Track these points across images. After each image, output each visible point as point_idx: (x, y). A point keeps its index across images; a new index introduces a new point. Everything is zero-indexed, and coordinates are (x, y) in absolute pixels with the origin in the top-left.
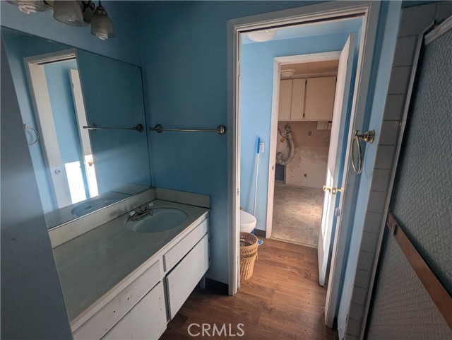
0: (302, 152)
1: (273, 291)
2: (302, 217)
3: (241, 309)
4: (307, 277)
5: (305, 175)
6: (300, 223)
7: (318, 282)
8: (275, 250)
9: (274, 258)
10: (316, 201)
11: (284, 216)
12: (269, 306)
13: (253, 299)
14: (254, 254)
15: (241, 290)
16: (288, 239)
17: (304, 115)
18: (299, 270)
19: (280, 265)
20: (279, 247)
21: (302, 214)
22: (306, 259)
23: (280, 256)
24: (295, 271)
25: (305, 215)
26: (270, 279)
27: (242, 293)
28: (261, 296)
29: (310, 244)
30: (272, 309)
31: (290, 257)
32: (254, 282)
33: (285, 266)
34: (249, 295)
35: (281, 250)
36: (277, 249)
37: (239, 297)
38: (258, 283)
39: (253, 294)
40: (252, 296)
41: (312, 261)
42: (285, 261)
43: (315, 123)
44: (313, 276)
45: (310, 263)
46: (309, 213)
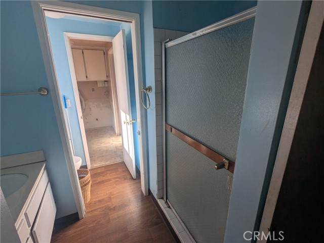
0: (91, 103)
1: (110, 198)
2: (106, 147)
3: (94, 221)
4: (125, 179)
5: (97, 119)
6: (107, 151)
7: (132, 178)
8: (98, 174)
9: (100, 179)
10: (110, 134)
11: (94, 151)
12: (112, 207)
13: (99, 210)
14: (90, 181)
15: (88, 211)
16: (103, 164)
17: (87, 77)
18: (119, 178)
19: (106, 181)
20: (100, 171)
21: (105, 145)
22: (120, 170)
23: (104, 176)
24: (117, 179)
25: (107, 145)
26: (104, 192)
27: (89, 212)
28: (104, 205)
29: (118, 160)
30: (114, 207)
31: (110, 174)
32: (94, 200)
33: (110, 180)
34: (95, 210)
35: (102, 173)
36: (100, 173)
37: (89, 215)
38: (97, 199)
39: (98, 207)
40: (98, 209)
41: (124, 170)
42: (108, 177)
43: (96, 82)
44: (128, 177)
45: (124, 171)
46: (109, 143)
